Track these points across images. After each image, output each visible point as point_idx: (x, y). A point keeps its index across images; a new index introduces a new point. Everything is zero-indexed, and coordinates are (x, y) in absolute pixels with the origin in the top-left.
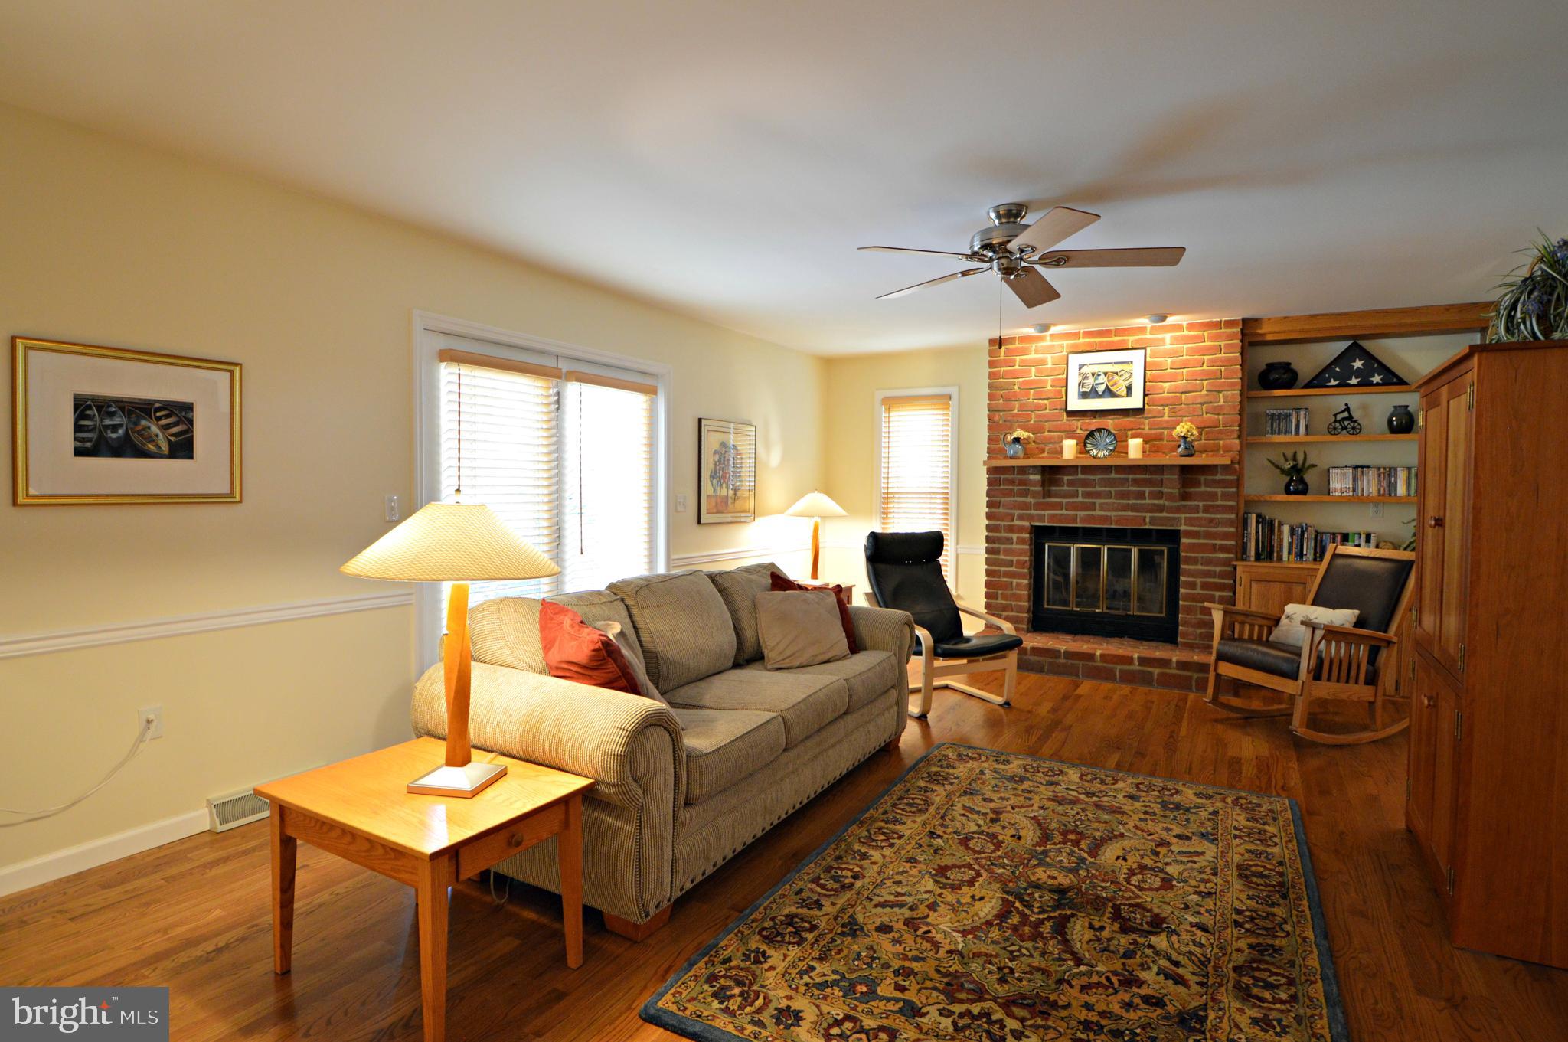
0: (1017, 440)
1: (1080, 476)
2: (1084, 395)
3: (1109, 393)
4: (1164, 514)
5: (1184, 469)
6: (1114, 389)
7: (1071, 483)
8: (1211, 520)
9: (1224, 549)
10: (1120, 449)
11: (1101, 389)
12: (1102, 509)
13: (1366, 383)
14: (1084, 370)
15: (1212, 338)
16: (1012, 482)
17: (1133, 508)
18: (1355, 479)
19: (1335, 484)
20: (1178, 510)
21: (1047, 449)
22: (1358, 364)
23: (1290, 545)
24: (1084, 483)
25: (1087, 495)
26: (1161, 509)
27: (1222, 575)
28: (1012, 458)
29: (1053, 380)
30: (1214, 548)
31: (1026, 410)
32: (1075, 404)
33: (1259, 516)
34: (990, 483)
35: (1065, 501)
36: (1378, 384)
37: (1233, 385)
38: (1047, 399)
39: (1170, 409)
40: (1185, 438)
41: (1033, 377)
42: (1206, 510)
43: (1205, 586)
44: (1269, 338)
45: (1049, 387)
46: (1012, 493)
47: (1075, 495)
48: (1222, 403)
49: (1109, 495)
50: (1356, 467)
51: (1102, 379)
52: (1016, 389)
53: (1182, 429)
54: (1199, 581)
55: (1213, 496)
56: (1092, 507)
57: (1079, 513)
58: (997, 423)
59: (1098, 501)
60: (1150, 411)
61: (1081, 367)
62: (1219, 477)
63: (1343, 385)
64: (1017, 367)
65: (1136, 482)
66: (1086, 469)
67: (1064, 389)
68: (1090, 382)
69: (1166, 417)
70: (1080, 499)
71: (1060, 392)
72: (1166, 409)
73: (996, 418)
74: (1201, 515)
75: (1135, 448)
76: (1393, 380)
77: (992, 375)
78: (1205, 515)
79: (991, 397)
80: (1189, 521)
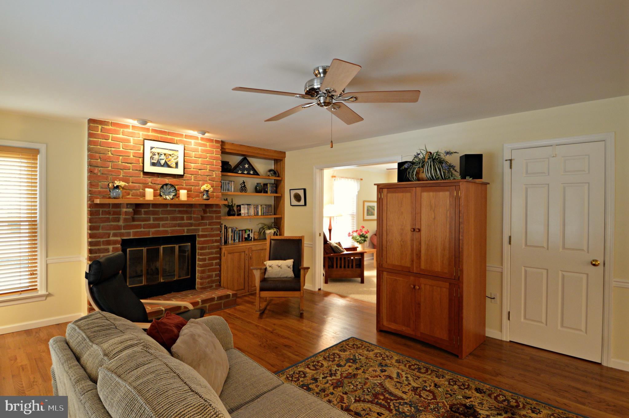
0: (118, 187)
1: (151, 209)
2: (153, 164)
3: (167, 165)
4: (193, 228)
6: (169, 163)
7: (146, 213)
8: (212, 229)
9: (216, 241)
10: (177, 195)
11: (162, 162)
12: (163, 227)
13: (249, 174)
14: (153, 150)
15: (210, 146)
16: (109, 213)
17: (179, 225)
18: (248, 209)
19: (242, 211)
20: (199, 225)
21: (131, 193)
22: (247, 166)
23: (232, 236)
24: (154, 213)
25: (155, 219)
26: (191, 225)
27: (216, 253)
28: (115, 198)
29: (135, 153)
30: (213, 242)
31: (119, 170)
32: (148, 168)
33: (225, 226)
34: (91, 213)
35: (143, 223)
36: (252, 174)
37: (218, 168)
38: (131, 163)
39: (194, 177)
40: (207, 191)
41: (121, 149)
42: (210, 224)
43: (210, 259)
44: (227, 151)
45: (132, 157)
46: (108, 220)
47: (149, 220)
48: (214, 176)
49: (167, 219)
50: (248, 205)
51: (163, 157)
52: (110, 154)
53: (205, 187)
54: (207, 257)
55: (212, 218)
56: (158, 226)
57: (151, 230)
58: (97, 174)
59: (161, 223)
60: (186, 176)
61: (152, 148)
62: (214, 209)
63: (243, 173)
64: (110, 141)
65: (180, 212)
66: (155, 205)
67: (141, 160)
68: (156, 157)
69: (193, 180)
70: (151, 222)
71: (139, 161)
72: (193, 176)
73: (96, 171)
74: (208, 227)
75: (183, 194)
76: (256, 173)
77: (90, 143)
78: (209, 227)
79: (90, 157)
80: (203, 230)
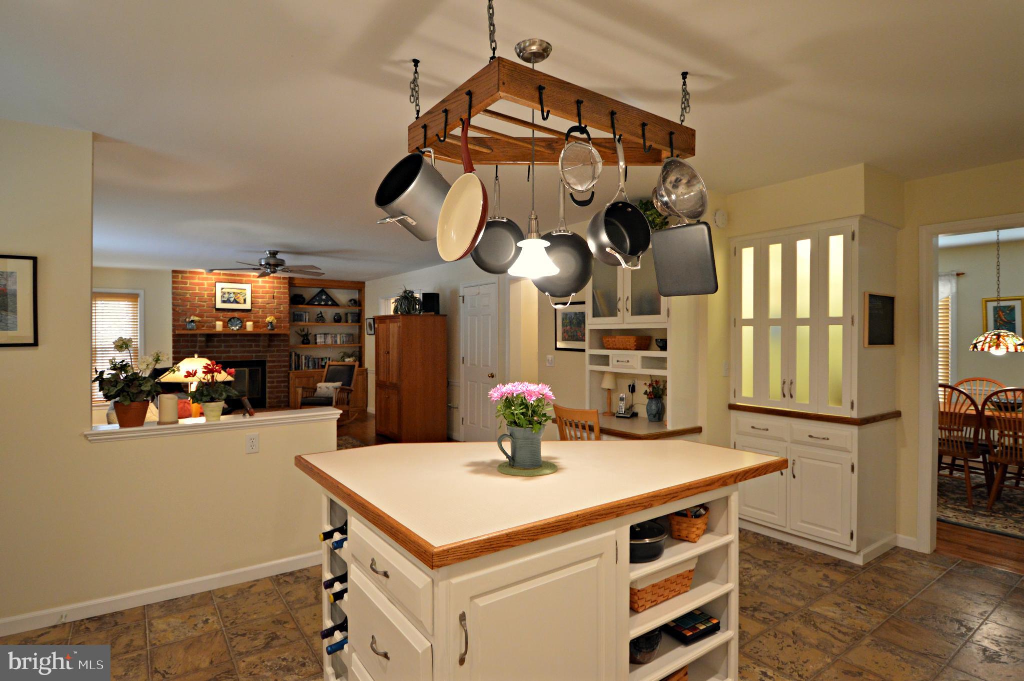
0: (192, 321)
1: (222, 338)
2: (224, 302)
3: (236, 302)
4: (260, 354)
5: (271, 336)
6: (238, 300)
7: (218, 341)
8: (279, 356)
9: (284, 366)
10: (243, 327)
11: (232, 299)
12: (234, 352)
13: (326, 305)
14: (224, 290)
15: (277, 283)
16: (188, 341)
17: (248, 352)
18: (325, 339)
19: (318, 340)
20: (266, 352)
21: (205, 326)
22: (324, 297)
23: (305, 363)
24: (224, 341)
25: (226, 347)
26: (259, 352)
27: (284, 377)
28: (190, 330)
29: (208, 294)
30: (280, 367)
31: (194, 307)
32: (220, 305)
33: (295, 354)
34: (174, 341)
35: (215, 350)
36: (330, 305)
37: (286, 302)
38: (205, 302)
39: (263, 311)
40: (271, 323)
41: (197, 291)
42: (278, 351)
43: (278, 382)
44: (297, 285)
45: (206, 297)
46: (187, 347)
47: (220, 346)
48: (282, 309)
49: (236, 346)
50: (325, 334)
51: (232, 295)
52: (188, 296)
53: (269, 319)
54: (275, 380)
55: (280, 346)
56: (229, 352)
57: (222, 355)
58: (178, 312)
59: (232, 349)
60: (254, 310)
61: (222, 289)
62: (282, 338)
63: (319, 305)
64: (188, 285)
65: (248, 341)
66: (226, 335)
67: (213, 298)
68: (226, 296)
69: (260, 314)
70: (223, 349)
71: (211, 299)
72: (260, 310)
73: (177, 309)
74: (275, 354)
75: (249, 326)
76: (335, 304)
77: (173, 288)
78: (278, 354)
79: (174, 299)
80: (271, 356)
